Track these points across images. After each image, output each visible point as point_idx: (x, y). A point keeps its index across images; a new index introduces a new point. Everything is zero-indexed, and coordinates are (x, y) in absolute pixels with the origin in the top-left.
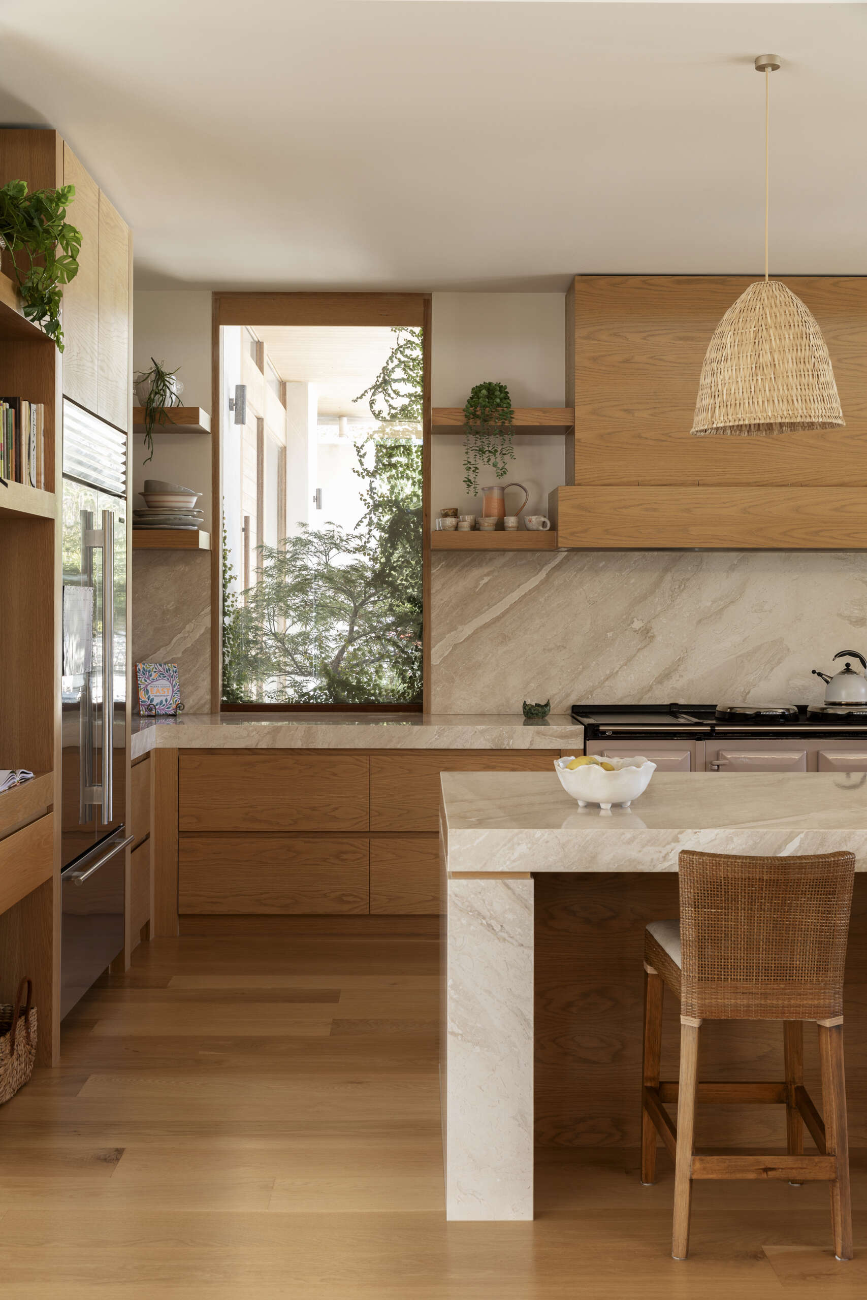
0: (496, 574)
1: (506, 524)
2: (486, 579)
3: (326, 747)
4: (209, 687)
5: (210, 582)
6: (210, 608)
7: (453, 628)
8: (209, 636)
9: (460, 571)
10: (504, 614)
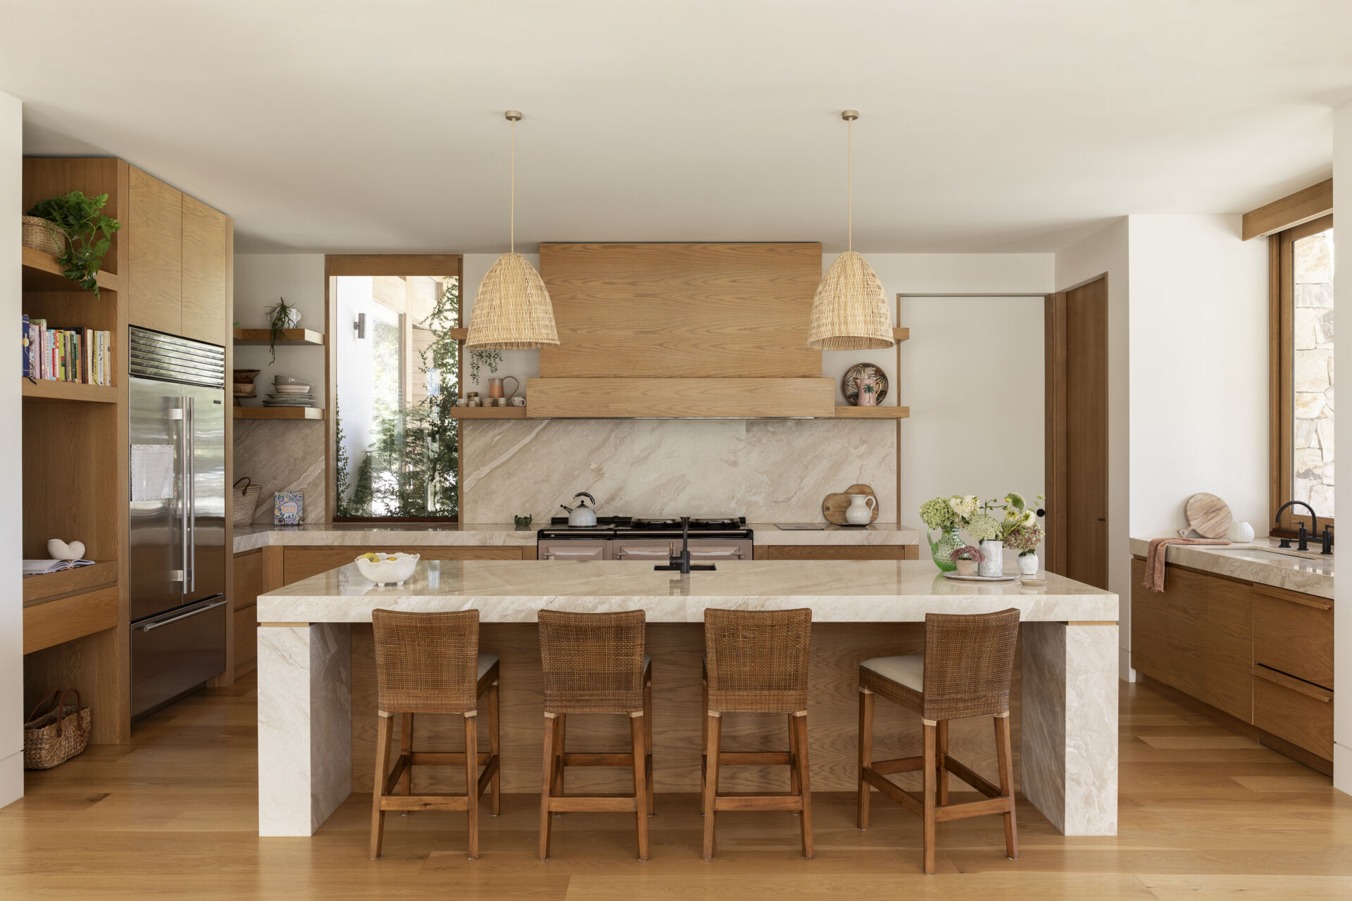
0: (504, 434)
2: (498, 437)
3: (375, 544)
4: (324, 506)
5: (324, 440)
6: (324, 456)
7: (477, 469)
8: (324, 474)
9: (481, 432)
10: (509, 460)
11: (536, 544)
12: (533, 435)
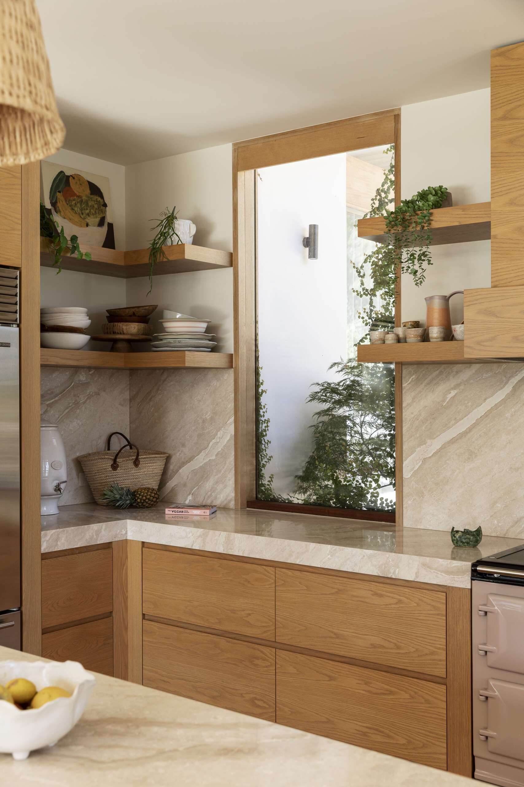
0: (462, 387)
1: (430, 335)
2: (453, 393)
3: (241, 554)
5: (233, 395)
6: (233, 418)
7: (422, 443)
8: (233, 442)
9: (428, 384)
10: (470, 429)
11: (470, 588)
12: (508, 389)
